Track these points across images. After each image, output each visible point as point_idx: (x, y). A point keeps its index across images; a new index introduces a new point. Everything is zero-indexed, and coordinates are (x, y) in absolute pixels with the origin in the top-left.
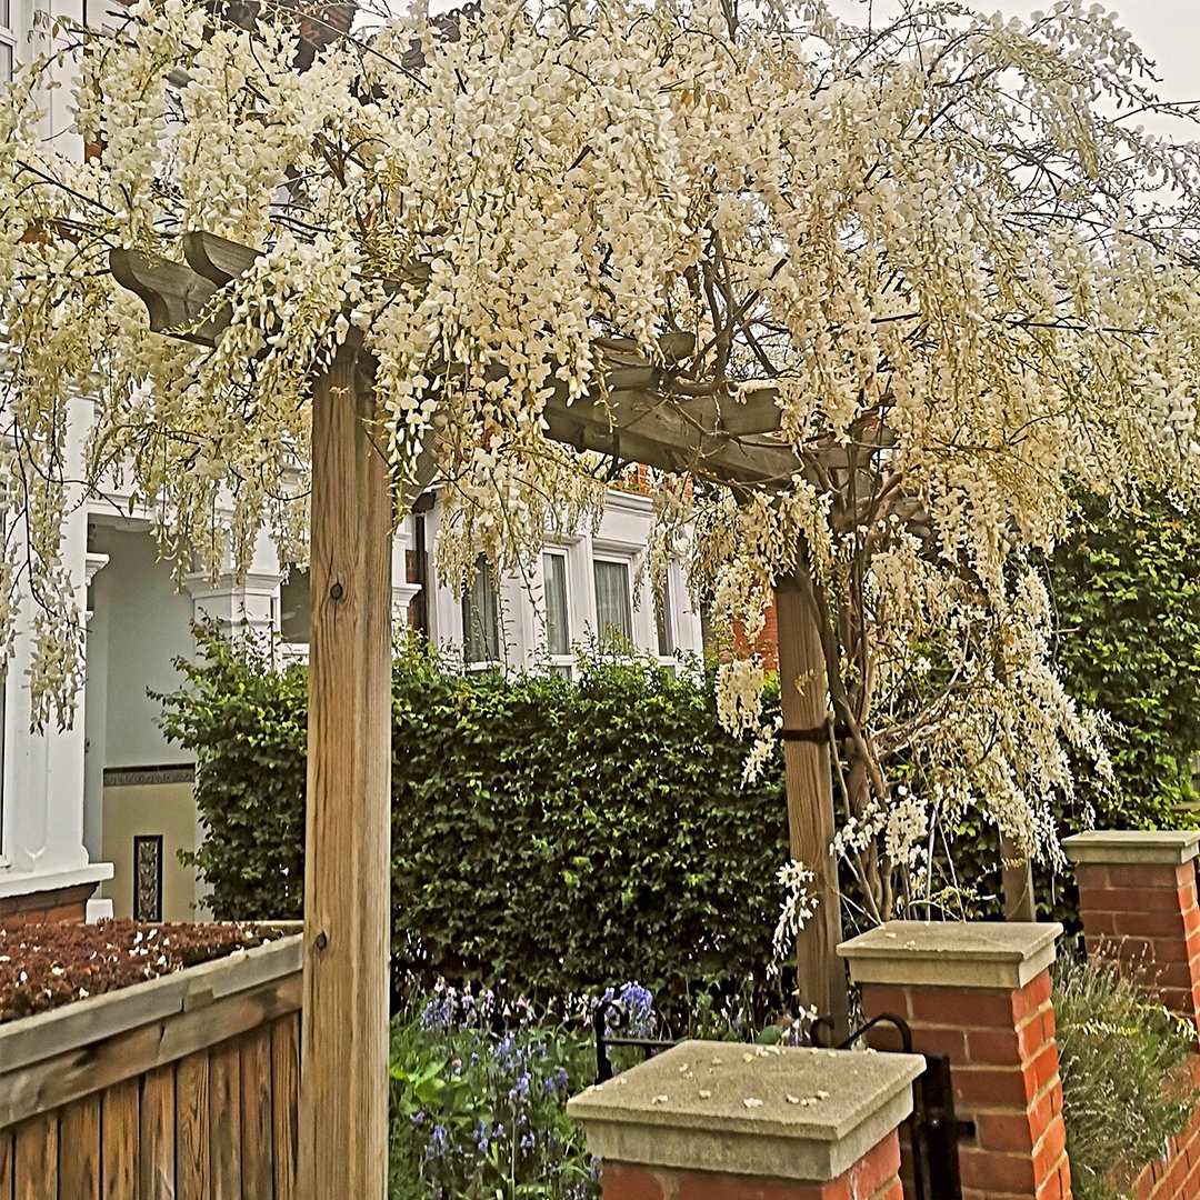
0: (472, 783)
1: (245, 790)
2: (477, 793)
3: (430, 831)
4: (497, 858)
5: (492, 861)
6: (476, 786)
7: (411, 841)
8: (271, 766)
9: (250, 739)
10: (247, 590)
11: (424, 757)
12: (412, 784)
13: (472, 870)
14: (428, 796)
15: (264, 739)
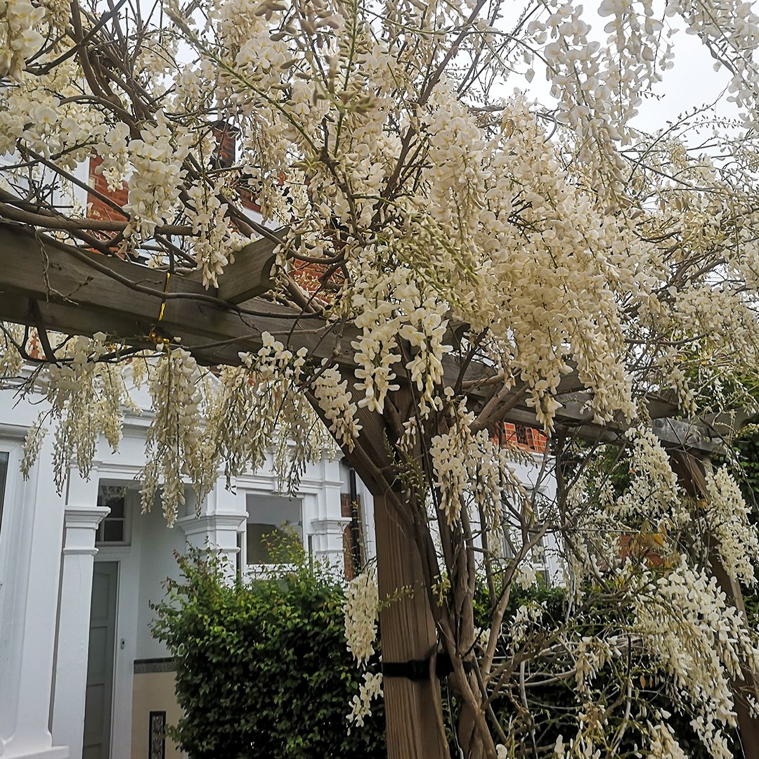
0: (343, 676)
1: (202, 680)
2: (348, 684)
3: (320, 715)
4: (367, 740)
5: (364, 742)
6: (346, 678)
7: (308, 723)
8: (214, 661)
9: (198, 640)
10: (218, 527)
11: (312, 654)
12: (305, 676)
13: (351, 749)
14: (317, 686)
15: (208, 640)
